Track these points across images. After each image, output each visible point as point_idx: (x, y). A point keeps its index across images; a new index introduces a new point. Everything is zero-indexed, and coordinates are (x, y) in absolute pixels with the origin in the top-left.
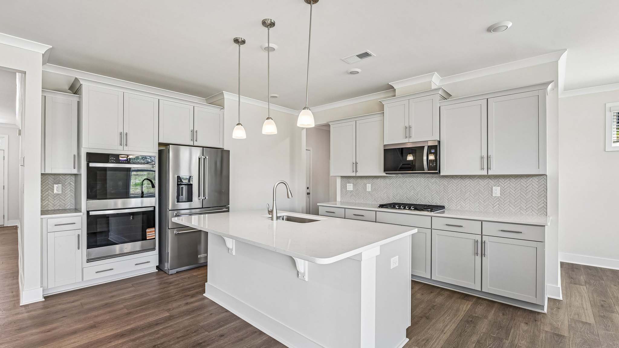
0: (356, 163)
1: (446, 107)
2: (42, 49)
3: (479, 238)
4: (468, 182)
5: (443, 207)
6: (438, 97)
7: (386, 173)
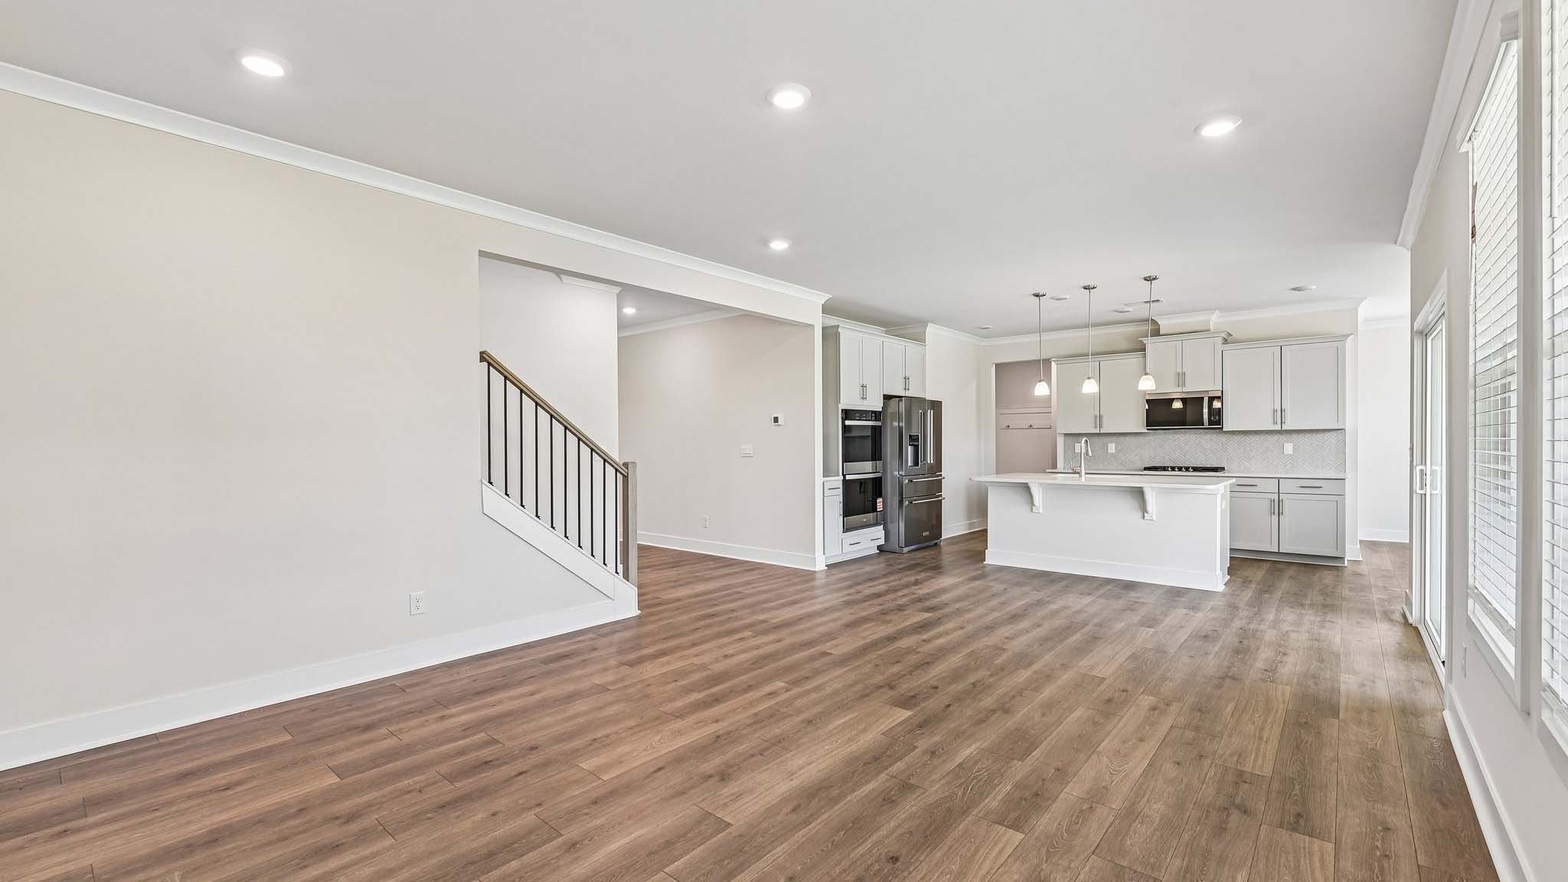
0: (1100, 417)
1: (1231, 352)
2: (822, 298)
3: (1276, 497)
4: (1253, 438)
5: (1223, 469)
6: (1220, 341)
7: (1148, 429)
